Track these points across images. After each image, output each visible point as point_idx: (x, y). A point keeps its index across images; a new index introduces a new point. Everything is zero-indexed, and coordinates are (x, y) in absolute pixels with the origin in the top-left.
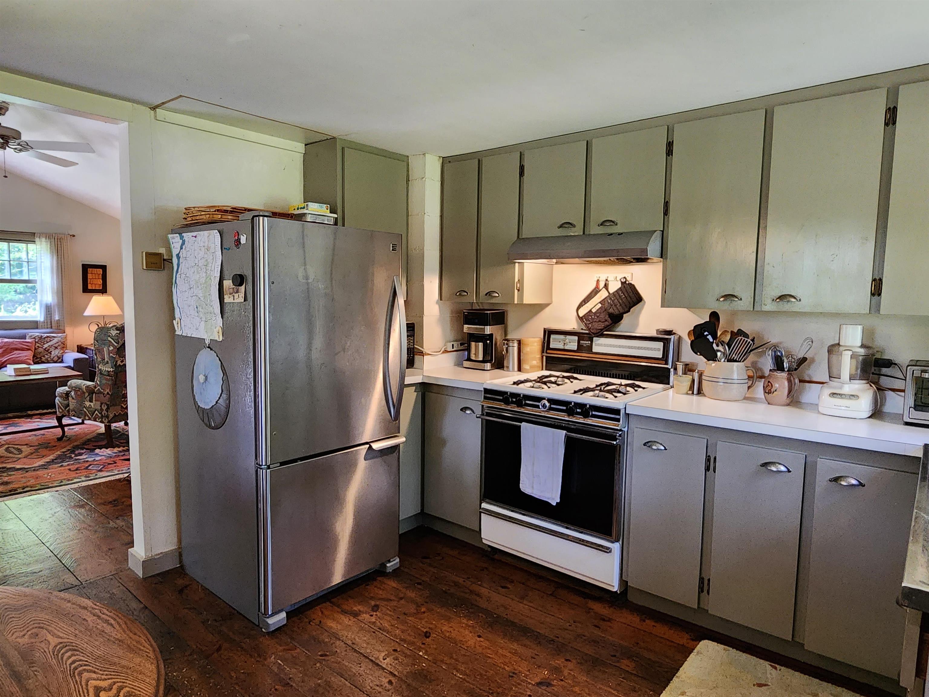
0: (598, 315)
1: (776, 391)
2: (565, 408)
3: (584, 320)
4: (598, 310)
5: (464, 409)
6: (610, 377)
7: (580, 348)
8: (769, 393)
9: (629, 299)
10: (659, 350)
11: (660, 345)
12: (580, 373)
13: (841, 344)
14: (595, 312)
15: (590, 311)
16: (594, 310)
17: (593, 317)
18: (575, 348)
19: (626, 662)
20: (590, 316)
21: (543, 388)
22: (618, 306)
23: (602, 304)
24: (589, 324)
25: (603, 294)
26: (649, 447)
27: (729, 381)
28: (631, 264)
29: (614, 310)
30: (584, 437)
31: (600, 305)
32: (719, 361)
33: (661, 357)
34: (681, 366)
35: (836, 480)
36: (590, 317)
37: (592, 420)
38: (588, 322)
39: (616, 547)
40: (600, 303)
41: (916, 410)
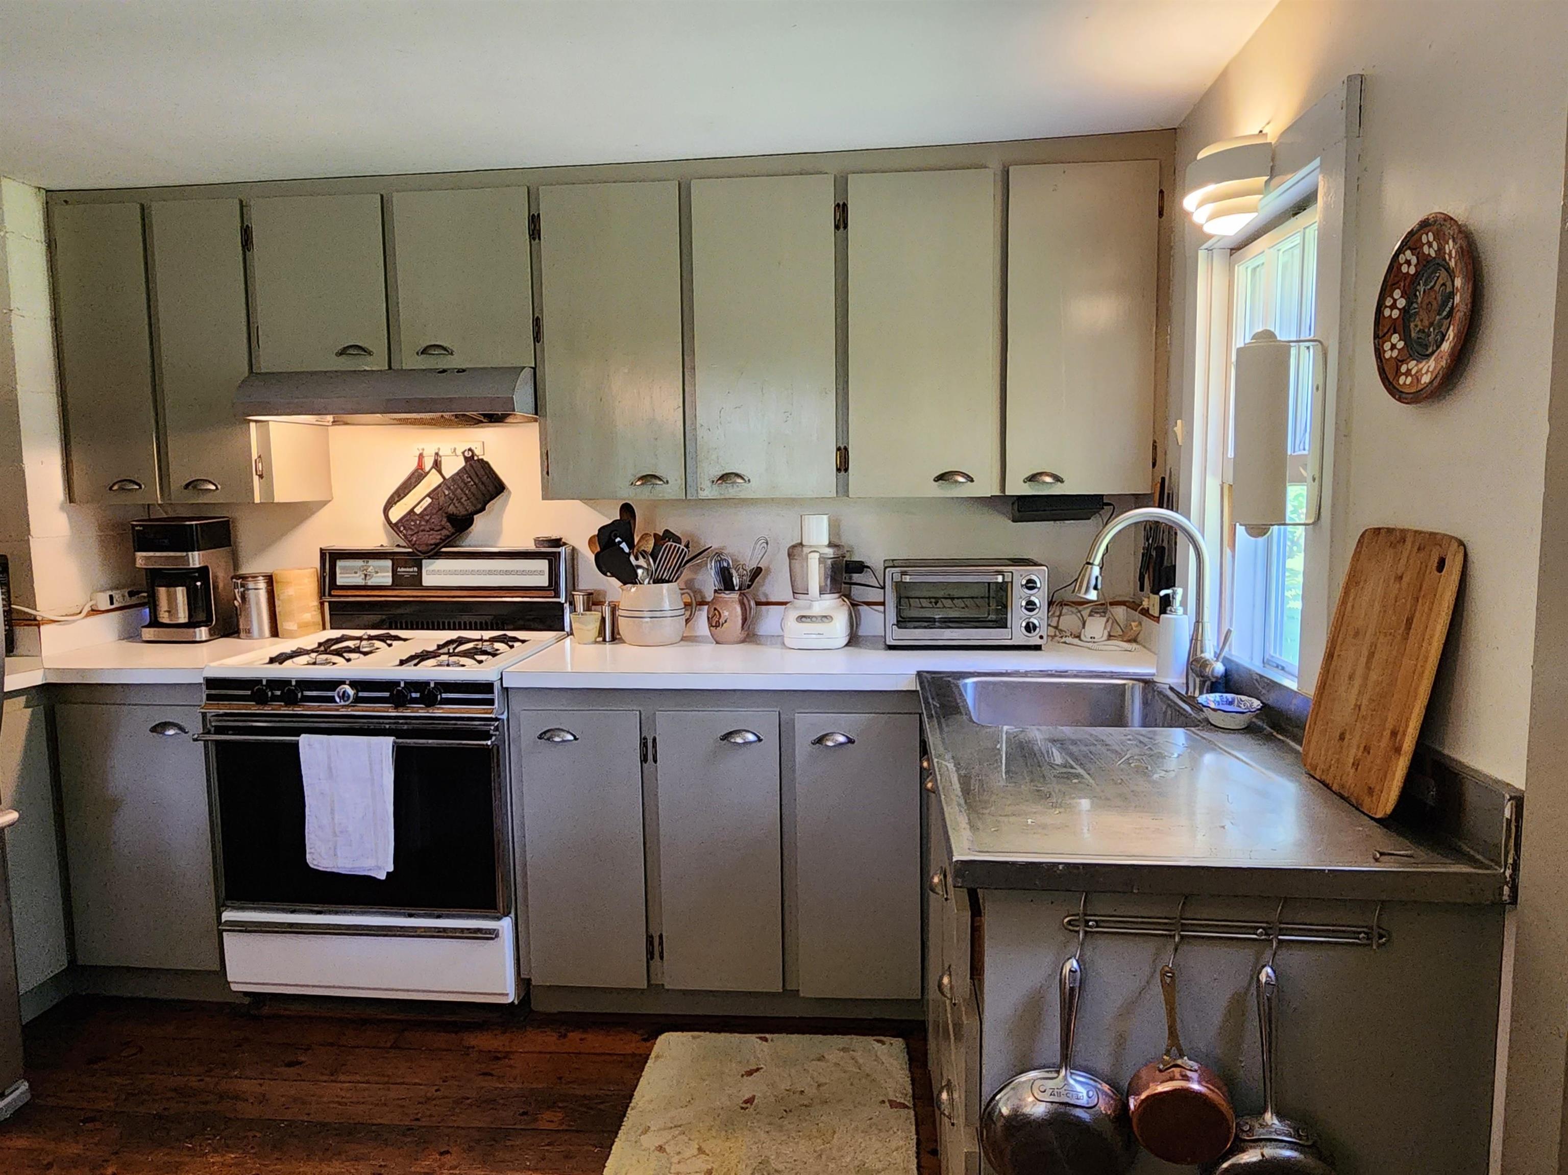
0: (427, 518)
1: (726, 621)
2: (387, 694)
3: (402, 529)
4: (425, 509)
5: (159, 728)
6: (460, 629)
7: (398, 582)
8: (716, 627)
9: (482, 487)
10: (541, 573)
11: (543, 565)
12: (401, 628)
13: (804, 543)
14: (421, 513)
15: (412, 510)
16: (418, 510)
17: (418, 522)
18: (388, 581)
19: (548, 1115)
20: (412, 521)
21: (334, 664)
22: (463, 500)
23: (432, 498)
24: (412, 535)
25: (433, 480)
26: (548, 739)
27: (658, 614)
28: (482, 424)
29: (456, 507)
30: (430, 741)
31: (428, 500)
32: (640, 583)
33: (546, 584)
34: (581, 597)
35: (820, 740)
36: (413, 523)
37: (442, 708)
38: (410, 532)
39: (505, 925)
40: (428, 495)
41: (899, 628)
